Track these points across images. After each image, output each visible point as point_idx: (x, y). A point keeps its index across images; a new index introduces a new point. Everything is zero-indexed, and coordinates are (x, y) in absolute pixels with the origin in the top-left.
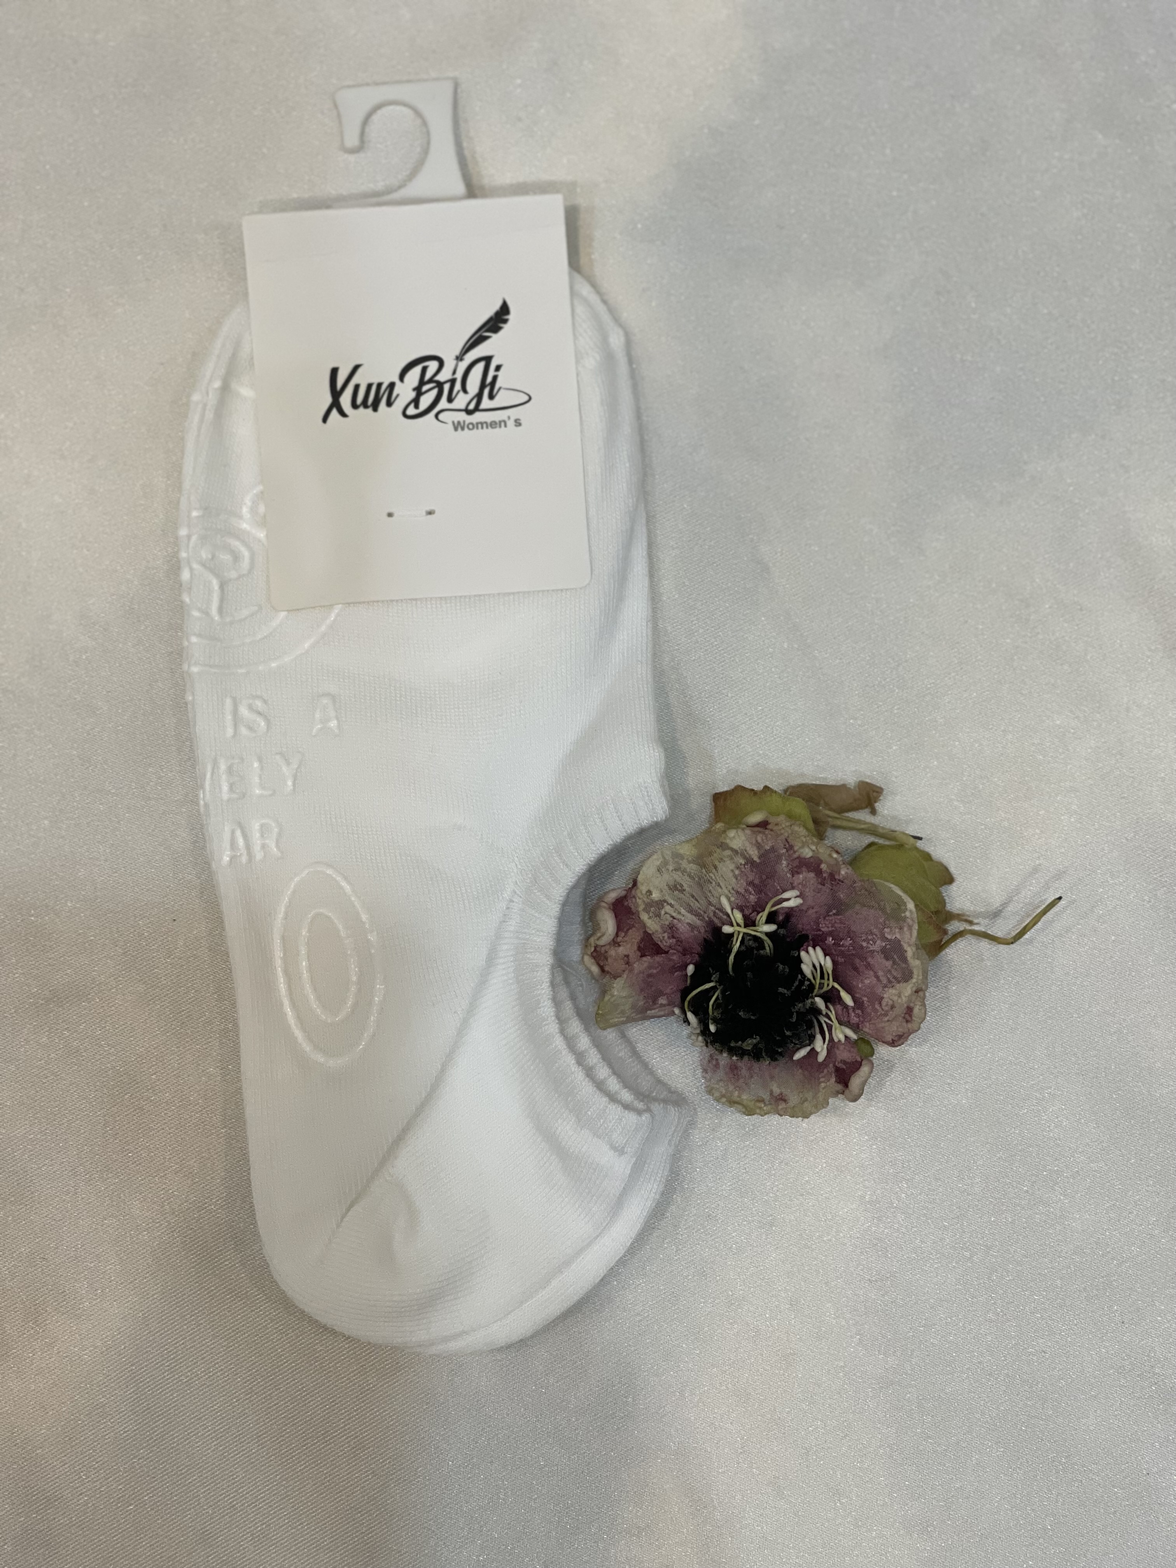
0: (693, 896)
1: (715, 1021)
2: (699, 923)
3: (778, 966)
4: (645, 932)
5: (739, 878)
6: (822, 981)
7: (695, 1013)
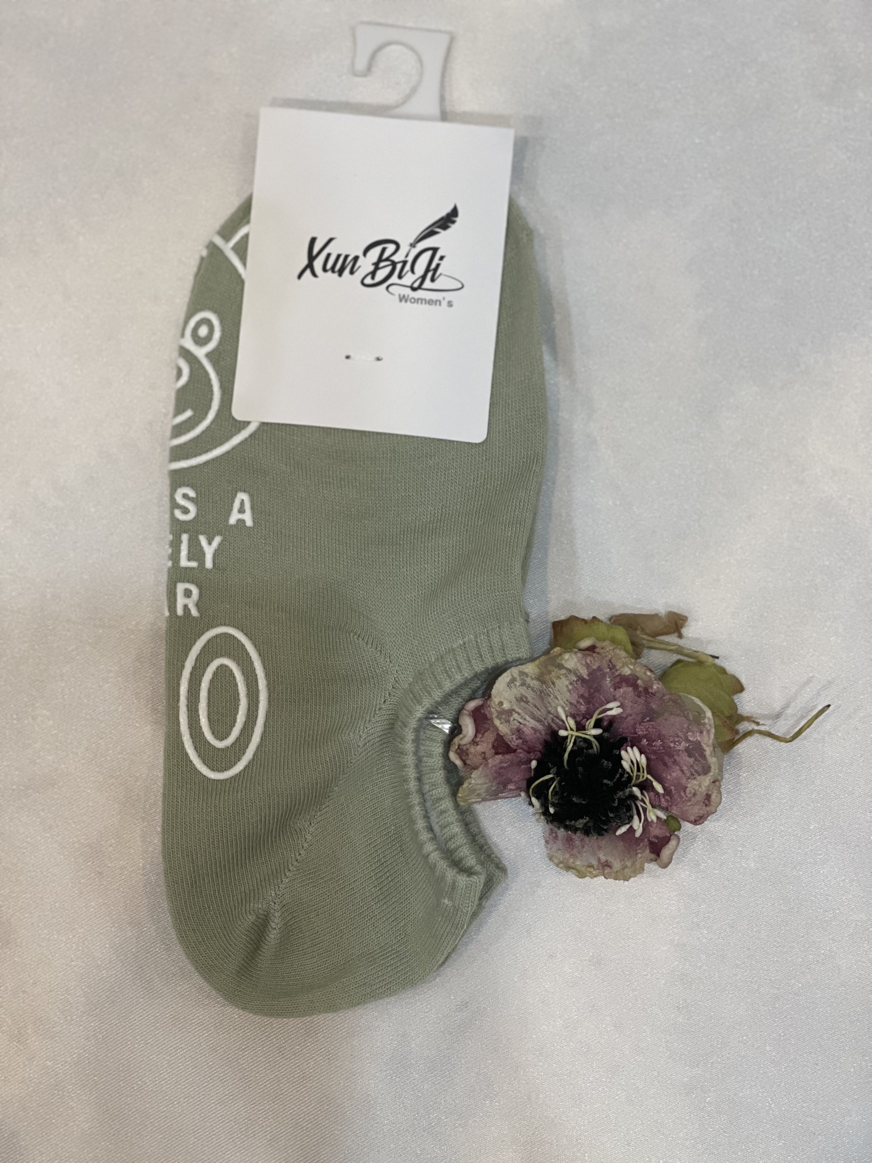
0: (536, 706)
1: (553, 805)
2: (540, 727)
3: (603, 762)
4: (498, 734)
5: (572, 692)
6: (639, 773)
7: (537, 798)
